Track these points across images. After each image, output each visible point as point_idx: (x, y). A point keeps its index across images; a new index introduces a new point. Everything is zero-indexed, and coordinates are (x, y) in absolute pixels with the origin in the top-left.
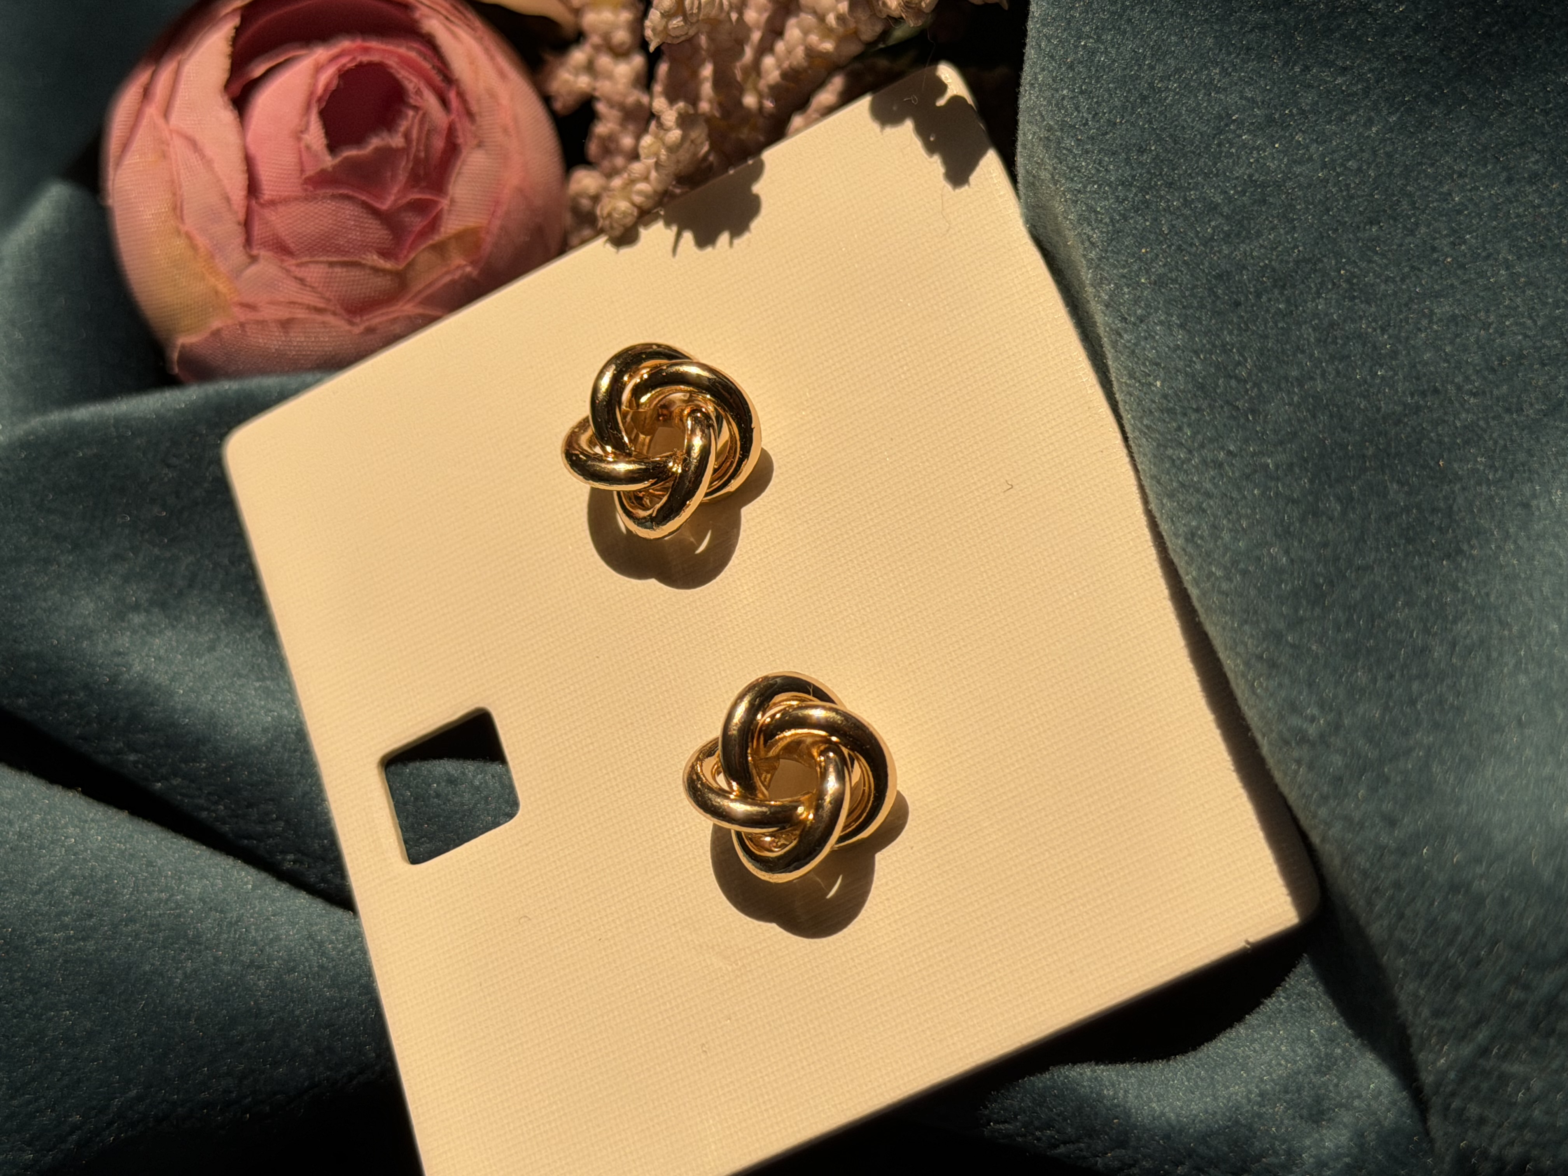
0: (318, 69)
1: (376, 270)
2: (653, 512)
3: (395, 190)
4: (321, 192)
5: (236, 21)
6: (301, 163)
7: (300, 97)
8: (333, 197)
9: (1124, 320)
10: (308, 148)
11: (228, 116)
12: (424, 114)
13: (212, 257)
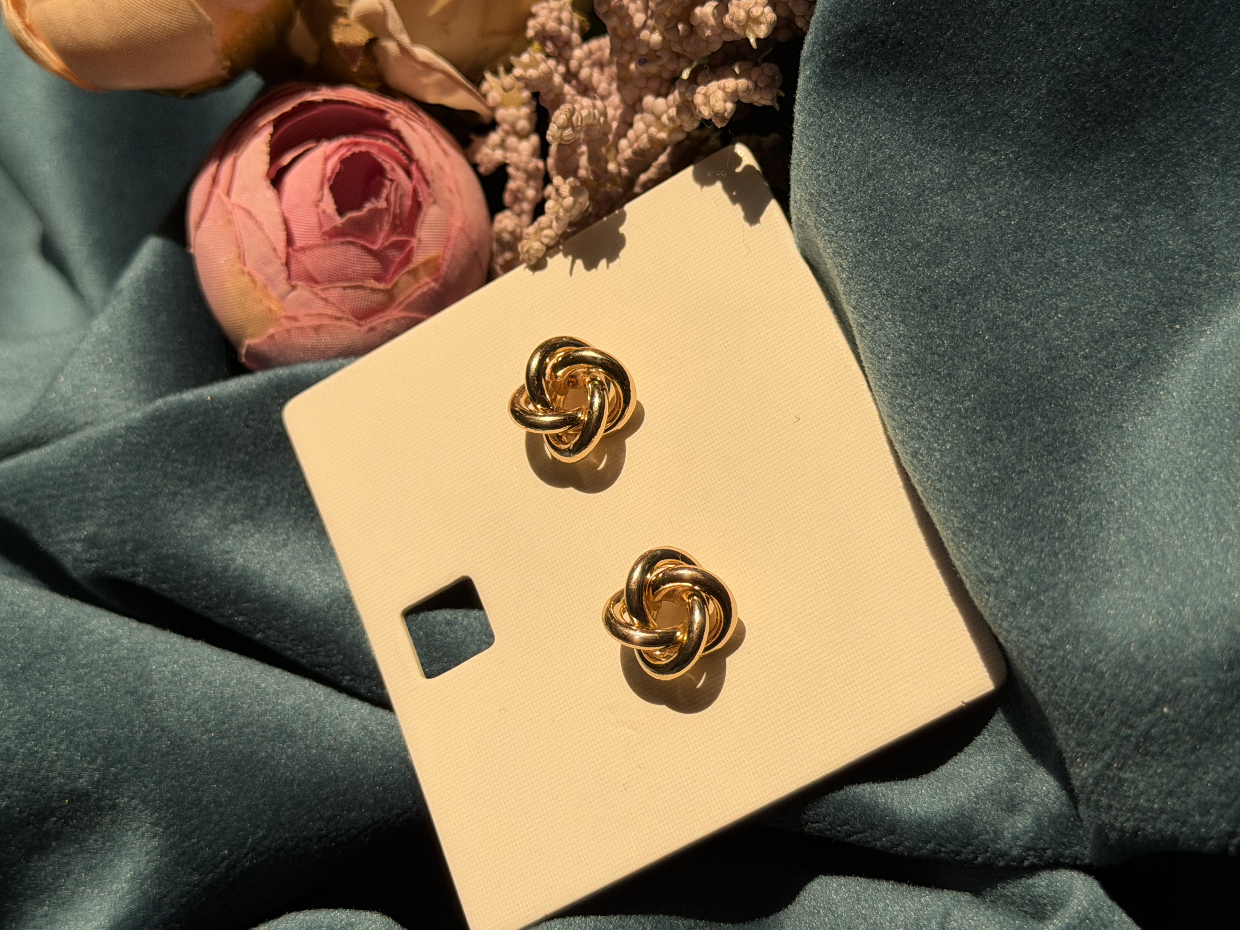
0: (327, 159)
1: (373, 290)
2: (570, 446)
3: (382, 236)
4: (334, 240)
5: (270, 130)
6: (320, 221)
7: (316, 179)
8: (342, 243)
9: (866, 317)
10: (324, 212)
11: (270, 193)
12: (398, 184)
13: (265, 286)
